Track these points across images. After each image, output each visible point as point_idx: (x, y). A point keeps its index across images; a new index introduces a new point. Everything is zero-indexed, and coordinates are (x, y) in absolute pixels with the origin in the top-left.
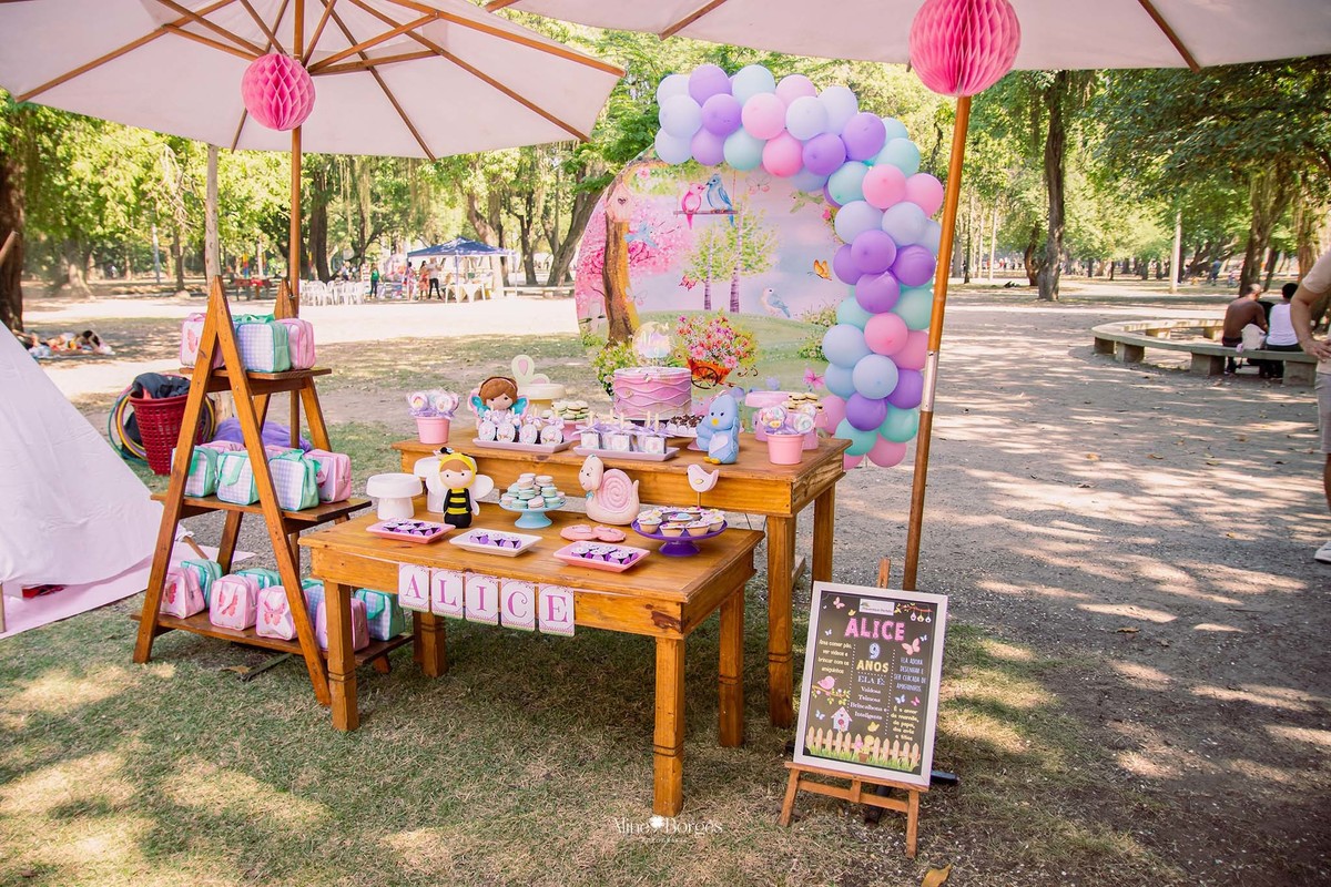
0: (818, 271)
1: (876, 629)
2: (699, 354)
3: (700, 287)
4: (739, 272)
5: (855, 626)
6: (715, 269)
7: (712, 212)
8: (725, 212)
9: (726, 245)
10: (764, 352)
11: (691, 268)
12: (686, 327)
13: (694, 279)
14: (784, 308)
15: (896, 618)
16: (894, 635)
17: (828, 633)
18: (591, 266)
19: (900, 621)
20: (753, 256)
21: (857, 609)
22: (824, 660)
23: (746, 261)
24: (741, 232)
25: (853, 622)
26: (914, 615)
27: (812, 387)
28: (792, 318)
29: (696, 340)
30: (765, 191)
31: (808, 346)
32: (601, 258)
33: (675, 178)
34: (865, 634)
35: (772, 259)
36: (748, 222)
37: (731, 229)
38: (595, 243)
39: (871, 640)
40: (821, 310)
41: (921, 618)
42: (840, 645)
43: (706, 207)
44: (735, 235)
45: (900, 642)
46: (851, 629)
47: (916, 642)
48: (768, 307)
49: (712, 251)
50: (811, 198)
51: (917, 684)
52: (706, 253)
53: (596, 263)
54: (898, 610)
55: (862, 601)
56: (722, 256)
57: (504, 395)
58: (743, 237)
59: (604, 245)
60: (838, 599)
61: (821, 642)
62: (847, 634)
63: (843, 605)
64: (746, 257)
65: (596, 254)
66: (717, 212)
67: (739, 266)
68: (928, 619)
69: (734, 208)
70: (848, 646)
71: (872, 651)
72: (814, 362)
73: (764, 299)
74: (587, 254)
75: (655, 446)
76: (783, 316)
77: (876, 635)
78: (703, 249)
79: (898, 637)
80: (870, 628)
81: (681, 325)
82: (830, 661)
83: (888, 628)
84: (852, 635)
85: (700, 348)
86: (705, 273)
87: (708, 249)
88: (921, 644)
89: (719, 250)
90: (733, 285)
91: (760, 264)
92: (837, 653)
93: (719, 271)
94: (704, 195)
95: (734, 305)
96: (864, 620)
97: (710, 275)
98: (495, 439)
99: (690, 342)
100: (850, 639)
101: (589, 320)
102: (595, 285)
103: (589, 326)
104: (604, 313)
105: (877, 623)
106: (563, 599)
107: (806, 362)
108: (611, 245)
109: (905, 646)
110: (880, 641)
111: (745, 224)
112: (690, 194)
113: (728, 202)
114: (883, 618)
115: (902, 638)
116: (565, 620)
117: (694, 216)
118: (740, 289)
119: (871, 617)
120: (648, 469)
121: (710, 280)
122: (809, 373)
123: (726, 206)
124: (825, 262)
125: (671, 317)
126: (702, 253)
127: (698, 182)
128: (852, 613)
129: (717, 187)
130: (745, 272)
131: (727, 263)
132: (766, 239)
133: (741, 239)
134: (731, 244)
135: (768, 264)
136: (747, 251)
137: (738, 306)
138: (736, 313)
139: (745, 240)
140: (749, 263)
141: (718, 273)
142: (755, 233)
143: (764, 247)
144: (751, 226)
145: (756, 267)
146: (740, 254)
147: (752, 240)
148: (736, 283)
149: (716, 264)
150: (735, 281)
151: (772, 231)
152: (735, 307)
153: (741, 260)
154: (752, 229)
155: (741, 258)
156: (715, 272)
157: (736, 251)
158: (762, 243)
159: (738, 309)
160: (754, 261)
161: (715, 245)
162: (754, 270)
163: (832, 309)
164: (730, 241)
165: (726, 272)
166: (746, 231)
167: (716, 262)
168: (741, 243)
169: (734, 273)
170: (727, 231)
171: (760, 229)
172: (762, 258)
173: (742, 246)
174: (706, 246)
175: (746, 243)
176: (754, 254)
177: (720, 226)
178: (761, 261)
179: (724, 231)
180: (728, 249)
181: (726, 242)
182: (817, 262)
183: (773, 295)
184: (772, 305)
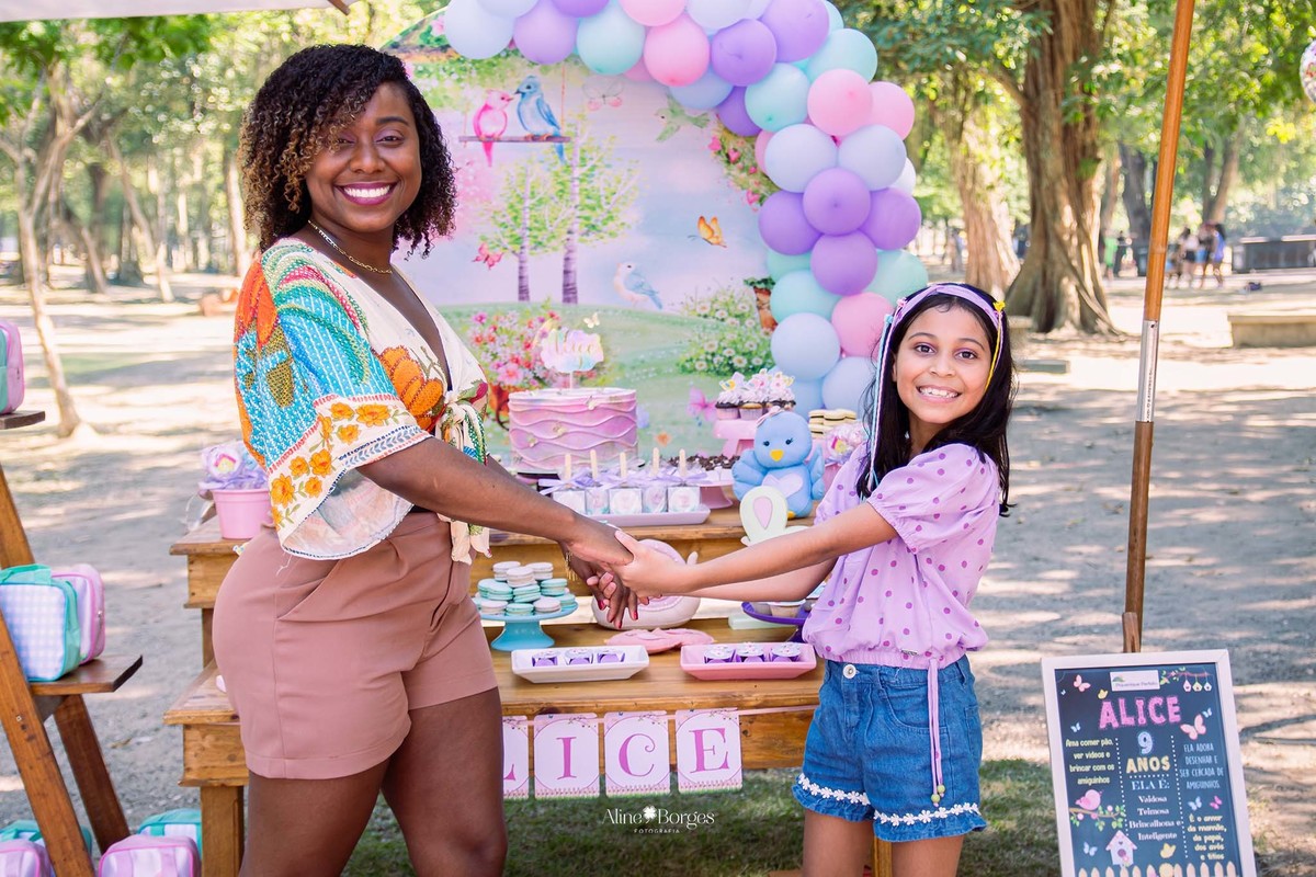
0: (705, 233)
1: (1141, 712)
2: (511, 375)
3: (509, 265)
4: (576, 237)
5: (1111, 711)
6: (535, 233)
7: (526, 139)
8: (549, 138)
9: (553, 192)
10: (622, 367)
11: (493, 232)
12: (487, 331)
13: (499, 251)
14: (652, 293)
15: (1163, 692)
16: (1167, 716)
17: (1076, 728)
19: (1172, 694)
20: (598, 211)
21: (1108, 687)
22: (1079, 769)
23: (587, 219)
24: (578, 172)
25: (1107, 707)
26: (1187, 684)
27: (702, 418)
28: (666, 310)
29: (505, 354)
30: (616, 105)
31: (693, 352)
33: (459, 80)
34: (1127, 721)
35: (630, 215)
36: (587, 155)
37: (559, 167)
39: (1137, 729)
40: (711, 294)
41: (1197, 687)
42: (1095, 743)
43: (516, 130)
44: (567, 177)
45: (1177, 725)
46: (1107, 717)
47: (1199, 720)
48: (627, 293)
49: (528, 203)
50: (689, 118)
51: (1212, 778)
52: (519, 207)
54: (1165, 681)
55: (1113, 675)
56: (546, 212)
58: (582, 181)
60: (1079, 678)
61: (1069, 743)
62: (1102, 726)
63: (1087, 685)
64: (587, 213)
66: (535, 138)
67: (576, 227)
68: (1208, 686)
69: (564, 132)
70: (1107, 742)
71: (1142, 743)
72: (704, 378)
73: (619, 281)
75: (686, 499)
76: (651, 307)
77: (1142, 720)
78: (514, 200)
79: (1174, 718)
80: (1132, 711)
81: (478, 329)
82: (1087, 768)
83: (1157, 707)
84: (1109, 725)
85: (512, 366)
86: (518, 240)
87: (522, 199)
89: (540, 200)
90: (567, 259)
91: (610, 223)
92: (1094, 755)
93: (541, 236)
94: (511, 110)
95: (569, 292)
96: (1122, 701)
97: (528, 243)
99: (495, 356)
100: (1109, 732)
105: (1140, 703)
106: (722, 731)
107: (691, 380)
109: (1185, 728)
110: (1150, 727)
111: (583, 159)
112: (486, 108)
113: (553, 124)
114: (1147, 695)
115: (1178, 718)
116: (725, 766)
117: (496, 146)
118: (578, 266)
119: (1131, 696)
121: (527, 251)
123: (551, 130)
124: (715, 219)
125: (459, 315)
126: (512, 207)
127: (500, 89)
128: (1103, 694)
129: (533, 99)
130: (585, 237)
131: (555, 223)
132: (619, 182)
133: (577, 182)
134: (561, 191)
135: (623, 224)
136: (587, 202)
137: (575, 293)
138: (572, 305)
139: (585, 185)
140: (592, 222)
141: (539, 239)
142: (601, 173)
143: (616, 196)
144: (593, 162)
145: (605, 228)
146: (576, 207)
147: (596, 184)
148: (571, 256)
149: (537, 225)
150: (570, 251)
151: (629, 170)
152: (571, 296)
153: (579, 217)
154: (594, 166)
155: (578, 213)
156: (536, 237)
157: (570, 203)
158: (613, 189)
159: (576, 298)
160: (601, 218)
161: (533, 193)
162: (602, 234)
163: (729, 293)
164: (561, 187)
165: (554, 237)
166: (584, 170)
167: (536, 221)
168: (577, 190)
169: (568, 240)
170: (553, 169)
171: (608, 166)
172: (614, 214)
173: (580, 194)
174: (518, 196)
175: (586, 190)
176: (600, 207)
177: (542, 162)
178: (611, 218)
179: (549, 170)
180: (557, 199)
181: (553, 188)
182: (702, 218)
183: (634, 273)
184: (633, 290)
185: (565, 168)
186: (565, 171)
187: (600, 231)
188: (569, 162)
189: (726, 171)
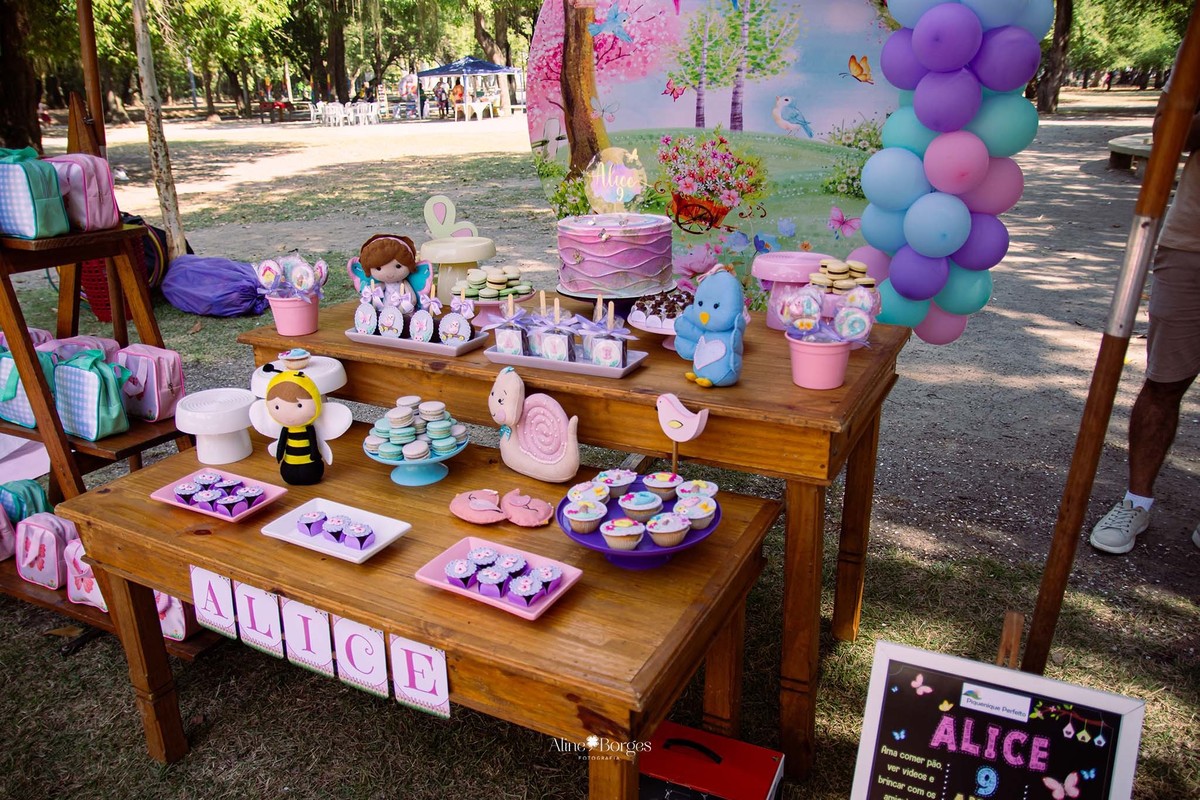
0: (855, 71)
1: (991, 743)
2: (688, 186)
3: (690, 96)
4: (744, 74)
5: (951, 729)
6: (711, 70)
9: (726, 35)
10: (775, 185)
11: (678, 70)
12: (671, 151)
13: (682, 85)
14: (804, 124)
15: (1031, 728)
16: (1027, 759)
17: (900, 736)
18: (545, 70)
19: (1042, 735)
20: (763, 50)
21: (955, 698)
22: (889, 782)
23: (754, 58)
24: (748, 17)
25: (947, 723)
26: (1069, 729)
27: (839, 233)
28: (816, 138)
29: (684, 169)
31: (836, 177)
32: (559, 57)
34: (968, 747)
35: (790, 55)
37: (733, 13)
38: (550, 38)
39: (980, 761)
40: (856, 126)
41: (1084, 735)
42: (919, 760)
44: (738, 22)
45: (1039, 775)
46: (943, 734)
47: (1072, 779)
48: (783, 123)
49: (706, 45)
52: (699, 48)
53: (552, 65)
54: (1037, 714)
55: (967, 687)
56: (720, 52)
57: (395, 262)
58: (750, 25)
59: (561, 40)
60: (920, 678)
61: (885, 750)
62: (934, 743)
63: (928, 690)
64: (754, 53)
65: (551, 53)
67: (744, 65)
68: (1100, 740)
70: (934, 764)
71: (981, 781)
72: (843, 199)
73: (777, 112)
74: (541, 53)
75: (608, 352)
76: (803, 135)
77: (990, 752)
78: (695, 43)
79: (1035, 763)
80: (979, 737)
81: (665, 148)
82: (901, 786)
83: (1016, 743)
84: (943, 746)
85: (689, 180)
86: (698, 76)
87: (701, 42)
88: (1081, 784)
89: (716, 43)
90: (735, 93)
91: (773, 62)
92: (913, 774)
93: (716, 73)
95: (736, 120)
96: (969, 723)
97: (704, 79)
98: (377, 332)
99: (676, 170)
100: (941, 753)
101: (544, 143)
102: (551, 96)
103: (545, 151)
104: (564, 133)
105: (993, 732)
106: (430, 659)
107: (832, 200)
108: (572, 40)
109: (1050, 782)
110: (999, 764)
111: (753, 5)
114: (1007, 725)
115: (1042, 766)
116: (434, 691)
118: (745, 99)
119: (983, 720)
120: (596, 394)
121: (704, 85)
122: (836, 214)
124: (865, 58)
125: (651, 137)
126: (693, 48)
128: (945, 706)
130: (751, 74)
131: (727, 62)
132: (782, 25)
133: (747, 26)
134: (733, 34)
135: (783, 62)
136: (755, 43)
137: (741, 122)
138: (738, 132)
139: (753, 28)
140: (758, 61)
141: (714, 76)
142: (767, 18)
143: (778, 38)
144: (761, 8)
145: (767, 66)
146: (745, 48)
147: (762, 28)
148: (739, 90)
149: (712, 64)
150: (738, 86)
151: (791, 14)
152: (737, 124)
153: (747, 57)
154: (762, 11)
155: (746, 53)
156: (711, 74)
157: (740, 45)
158: (776, 31)
159: (741, 126)
160: (765, 57)
161: (710, 36)
162: (765, 71)
163: (872, 126)
164: (732, 31)
165: (726, 73)
166: (753, 15)
167: (712, 61)
168: (747, 33)
169: (737, 76)
170: (727, 15)
171: (774, 11)
172: (776, 54)
173: (749, 36)
174: (699, 39)
175: (754, 33)
176: (765, 47)
177: (719, 9)
178: (774, 57)
179: (724, 16)
180: (729, 41)
181: (727, 32)
182: (853, 57)
183: (790, 106)
184: (788, 120)
185: (737, 14)
186: (738, 16)
187: (763, 69)
188: (741, 8)
189: (879, 13)
